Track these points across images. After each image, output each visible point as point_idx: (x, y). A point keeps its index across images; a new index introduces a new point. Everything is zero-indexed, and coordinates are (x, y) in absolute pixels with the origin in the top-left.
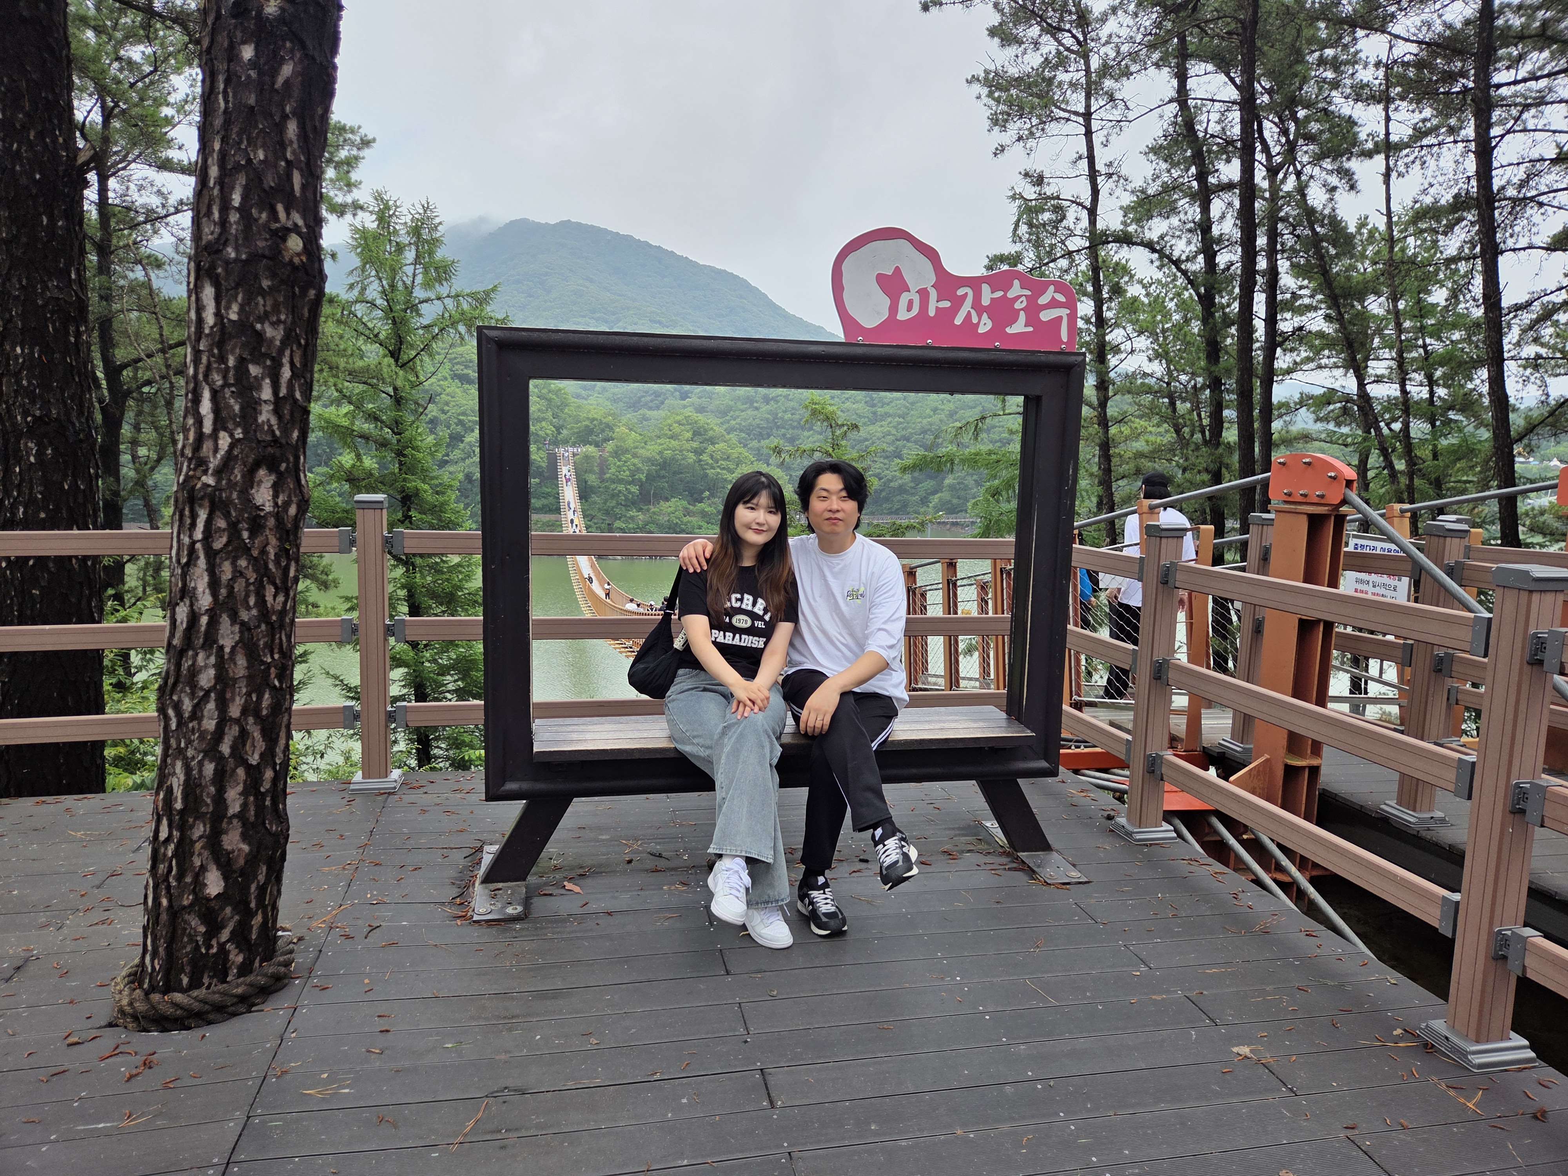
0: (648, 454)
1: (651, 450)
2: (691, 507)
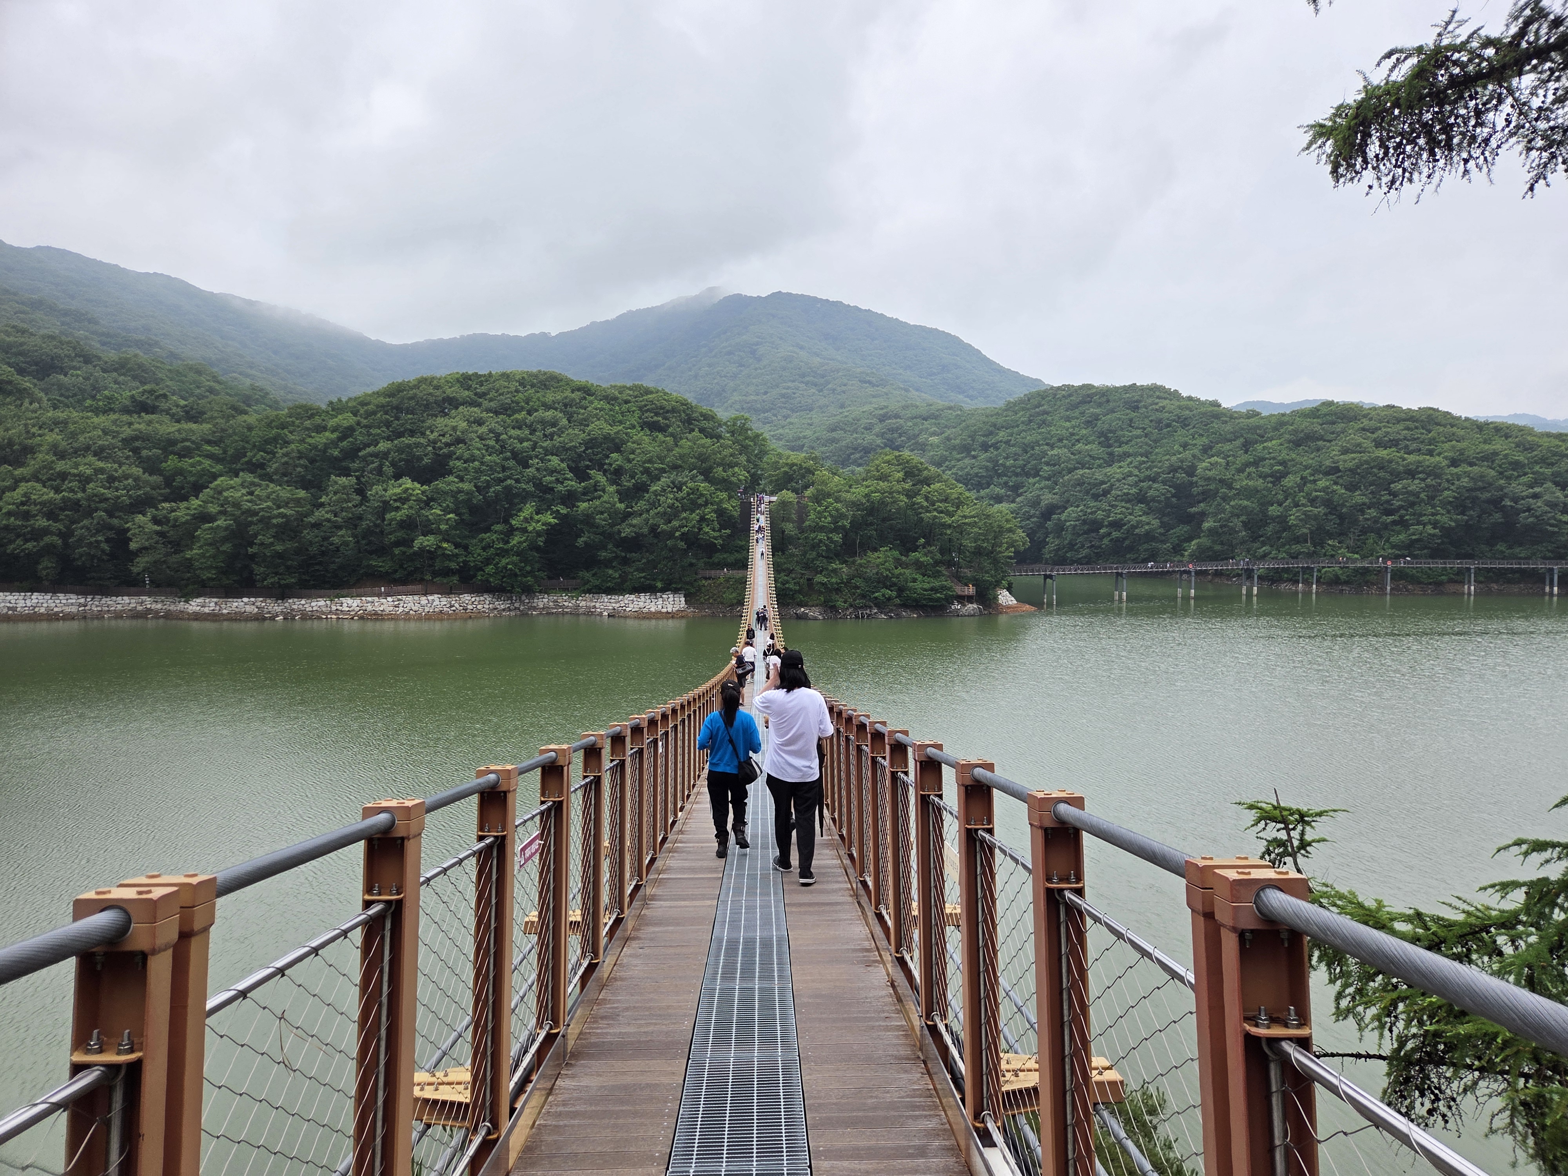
0: (853, 498)
1: (858, 493)
2: (904, 558)
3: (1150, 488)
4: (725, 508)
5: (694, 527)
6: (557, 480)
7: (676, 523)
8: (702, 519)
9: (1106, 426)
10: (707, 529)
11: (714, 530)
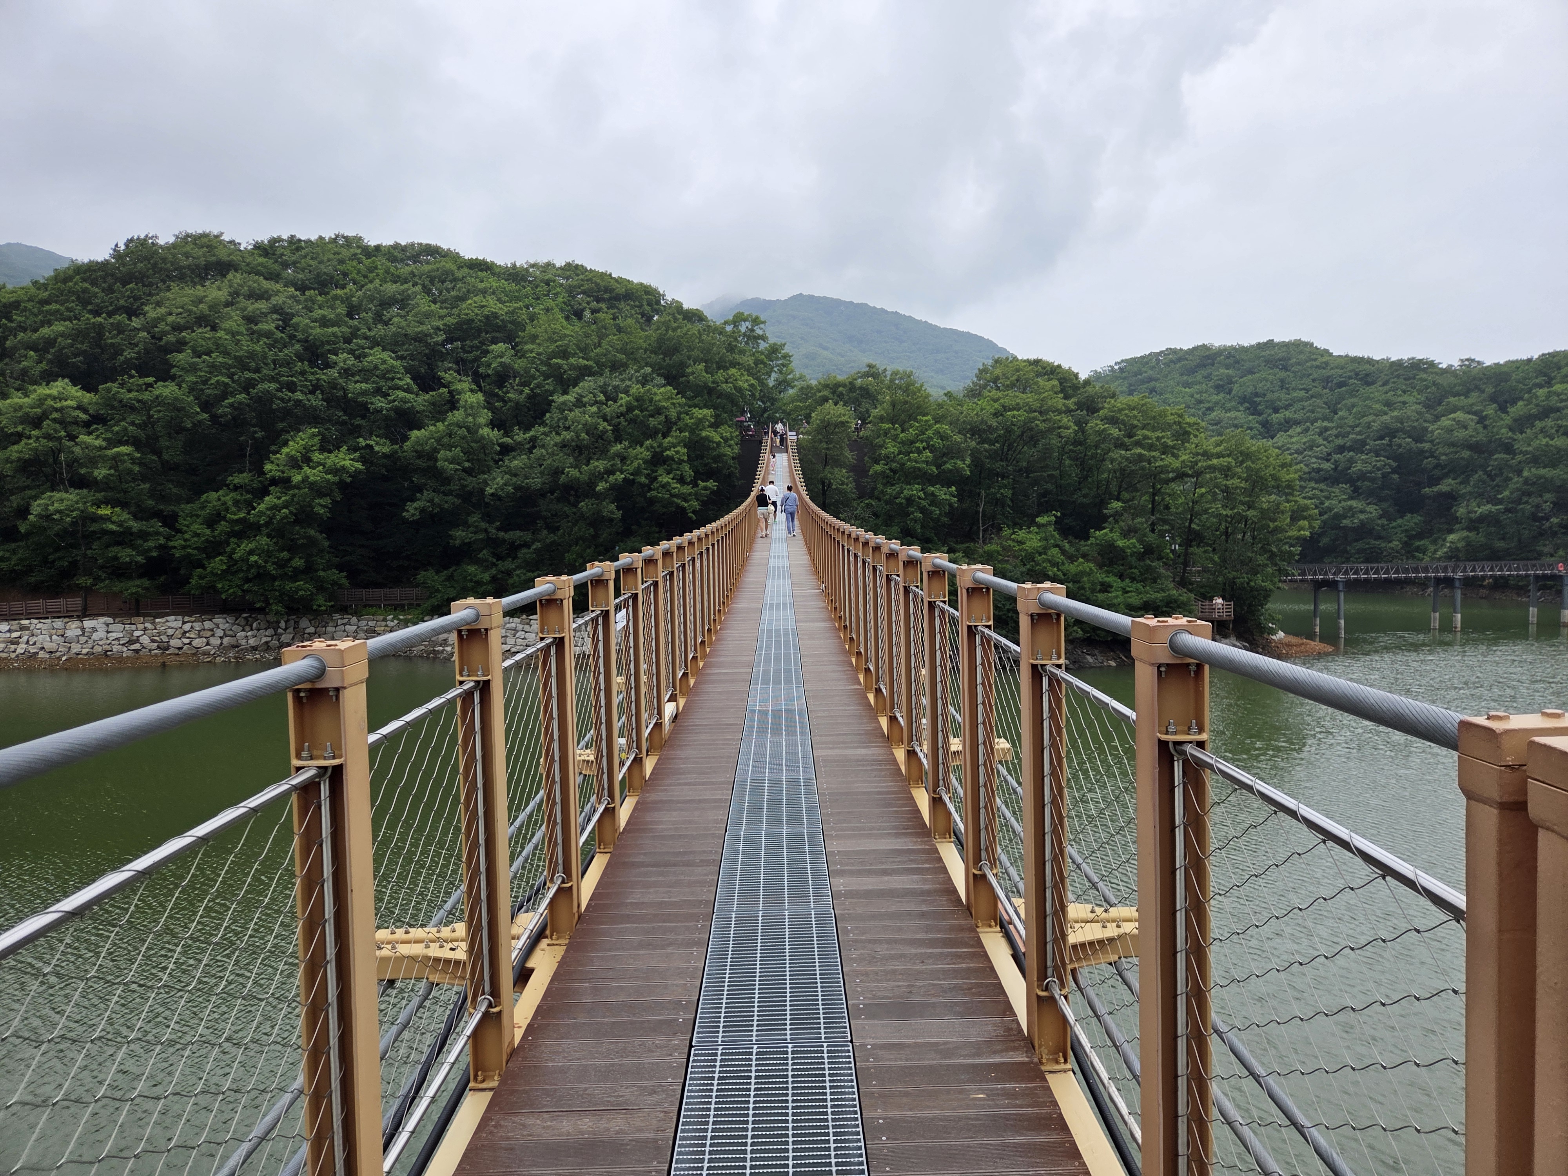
3: (1351, 461)
4: (707, 438)
5: (637, 472)
6: (378, 391)
7: (600, 465)
8: (658, 460)
9: (1250, 389)
10: (665, 479)
11: (681, 480)
